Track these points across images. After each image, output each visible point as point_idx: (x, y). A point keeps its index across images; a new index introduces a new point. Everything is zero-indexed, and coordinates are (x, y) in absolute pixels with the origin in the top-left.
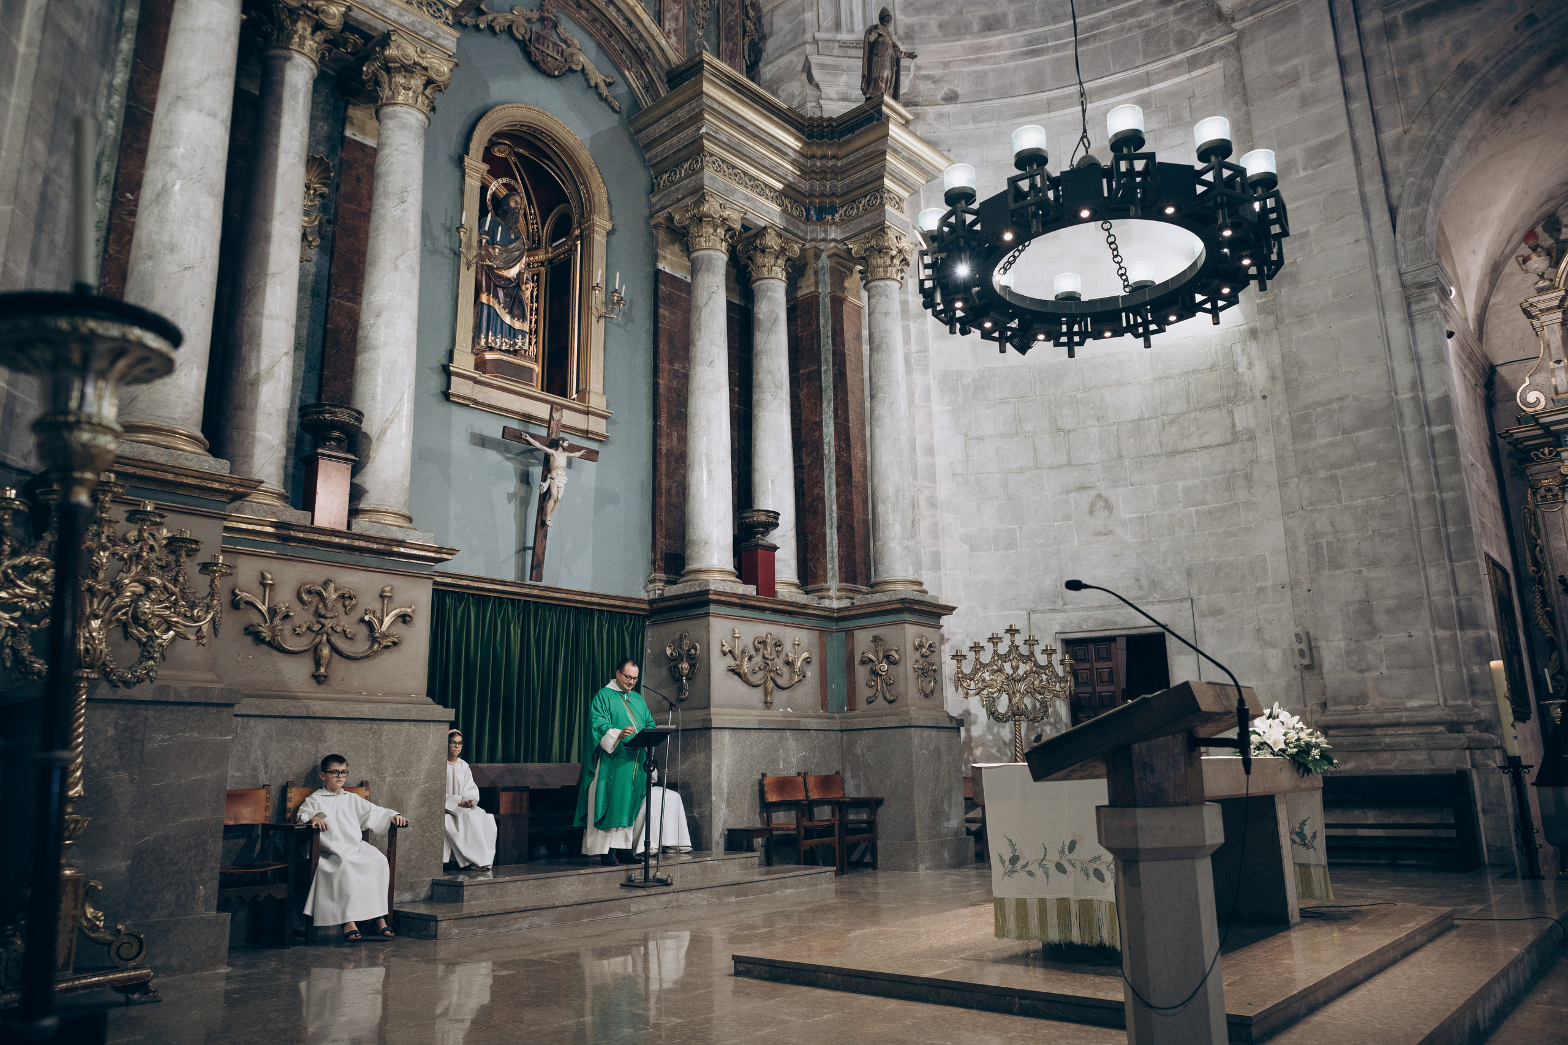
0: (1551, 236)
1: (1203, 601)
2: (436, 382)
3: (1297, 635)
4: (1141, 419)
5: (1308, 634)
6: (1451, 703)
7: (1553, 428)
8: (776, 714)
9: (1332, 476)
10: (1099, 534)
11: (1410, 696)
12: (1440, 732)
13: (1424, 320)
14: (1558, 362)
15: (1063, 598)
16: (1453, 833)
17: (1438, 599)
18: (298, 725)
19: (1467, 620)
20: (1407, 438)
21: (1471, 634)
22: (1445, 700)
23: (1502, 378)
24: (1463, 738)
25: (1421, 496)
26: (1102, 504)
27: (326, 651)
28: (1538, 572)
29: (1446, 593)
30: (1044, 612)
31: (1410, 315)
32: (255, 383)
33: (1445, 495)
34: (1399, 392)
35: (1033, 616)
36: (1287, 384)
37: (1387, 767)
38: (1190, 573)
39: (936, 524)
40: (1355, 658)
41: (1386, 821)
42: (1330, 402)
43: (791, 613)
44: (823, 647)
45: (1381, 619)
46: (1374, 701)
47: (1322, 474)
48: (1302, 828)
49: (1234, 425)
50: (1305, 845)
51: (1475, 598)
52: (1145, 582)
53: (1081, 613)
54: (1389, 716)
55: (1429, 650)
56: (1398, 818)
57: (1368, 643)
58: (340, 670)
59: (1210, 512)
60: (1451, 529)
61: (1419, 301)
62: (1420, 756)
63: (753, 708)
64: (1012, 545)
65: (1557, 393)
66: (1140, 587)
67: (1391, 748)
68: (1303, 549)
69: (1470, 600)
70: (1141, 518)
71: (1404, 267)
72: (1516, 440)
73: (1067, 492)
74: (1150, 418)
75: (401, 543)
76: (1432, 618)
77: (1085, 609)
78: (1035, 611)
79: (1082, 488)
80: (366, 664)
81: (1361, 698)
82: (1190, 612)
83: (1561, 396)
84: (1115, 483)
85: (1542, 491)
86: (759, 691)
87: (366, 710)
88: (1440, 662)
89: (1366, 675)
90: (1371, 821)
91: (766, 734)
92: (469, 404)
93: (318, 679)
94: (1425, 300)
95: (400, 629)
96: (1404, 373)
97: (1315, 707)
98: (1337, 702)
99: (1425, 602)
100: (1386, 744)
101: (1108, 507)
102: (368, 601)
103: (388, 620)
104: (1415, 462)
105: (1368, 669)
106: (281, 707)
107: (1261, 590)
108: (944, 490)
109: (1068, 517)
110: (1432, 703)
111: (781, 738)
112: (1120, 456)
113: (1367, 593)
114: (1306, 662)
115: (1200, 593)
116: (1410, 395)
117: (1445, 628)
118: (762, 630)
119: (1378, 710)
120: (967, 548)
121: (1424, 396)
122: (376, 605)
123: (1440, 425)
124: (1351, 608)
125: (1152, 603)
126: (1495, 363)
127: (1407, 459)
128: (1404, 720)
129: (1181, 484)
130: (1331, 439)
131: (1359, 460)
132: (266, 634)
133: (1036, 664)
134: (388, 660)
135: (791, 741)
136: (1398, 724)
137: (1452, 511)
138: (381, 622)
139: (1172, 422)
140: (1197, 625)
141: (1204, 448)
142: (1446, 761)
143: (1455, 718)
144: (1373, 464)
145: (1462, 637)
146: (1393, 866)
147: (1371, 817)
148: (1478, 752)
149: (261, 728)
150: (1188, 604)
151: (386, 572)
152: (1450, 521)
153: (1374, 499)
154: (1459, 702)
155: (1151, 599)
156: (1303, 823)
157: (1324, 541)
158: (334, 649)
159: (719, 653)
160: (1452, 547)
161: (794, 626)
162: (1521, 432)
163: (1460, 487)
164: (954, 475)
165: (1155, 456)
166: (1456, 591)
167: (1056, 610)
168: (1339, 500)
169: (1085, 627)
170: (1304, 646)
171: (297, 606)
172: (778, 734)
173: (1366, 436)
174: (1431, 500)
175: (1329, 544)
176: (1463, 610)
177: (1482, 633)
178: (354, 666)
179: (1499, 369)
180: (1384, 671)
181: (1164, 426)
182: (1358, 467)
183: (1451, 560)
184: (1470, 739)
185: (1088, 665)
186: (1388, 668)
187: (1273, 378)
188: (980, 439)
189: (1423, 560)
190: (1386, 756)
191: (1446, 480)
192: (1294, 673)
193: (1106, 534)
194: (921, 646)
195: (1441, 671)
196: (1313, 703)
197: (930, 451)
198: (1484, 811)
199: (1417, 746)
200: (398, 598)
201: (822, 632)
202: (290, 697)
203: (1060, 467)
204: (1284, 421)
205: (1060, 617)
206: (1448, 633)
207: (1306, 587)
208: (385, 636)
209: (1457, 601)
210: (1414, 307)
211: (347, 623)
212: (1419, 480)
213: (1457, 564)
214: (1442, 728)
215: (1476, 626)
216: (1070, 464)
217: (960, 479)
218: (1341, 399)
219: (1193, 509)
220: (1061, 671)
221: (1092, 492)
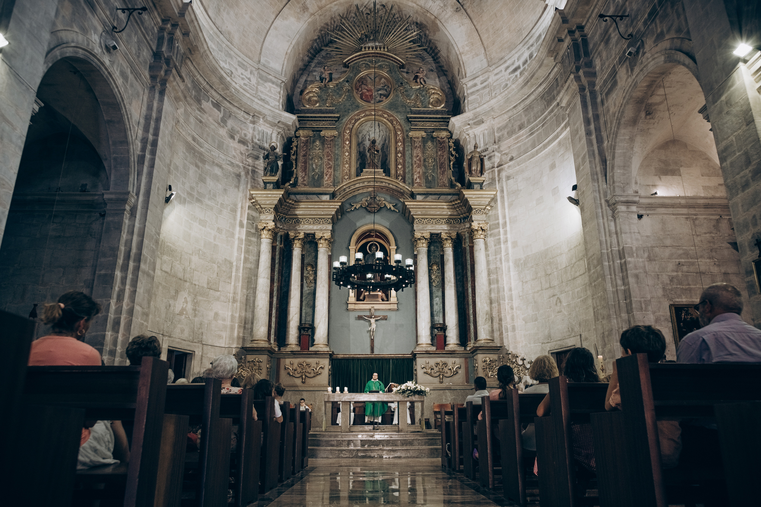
1: (584, 336)
2: (345, 307)
4: (566, 267)
8: (443, 385)
9: (595, 285)
10: (558, 312)
15: (551, 338)
18: (297, 392)
25: (615, 289)
26: (559, 301)
27: (304, 377)
32: (289, 322)
33: (626, 287)
38: (580, 325)
39: (513, 315)
43: (452, 353)
44: (466, 363)
45: (606, 340)
47: (593, 284)
52: (570, 329)
53: (555, 343)
57: (605, 349)
58: (308, 380)
59: (583, 300)
60: (628, 301)
63: (435, 384)
64: (536, 320)
66: (569, 332)
70: (568, 305)
73: (550, 298)
74: (568, 266)
75: (318, 351)
77: (556, 341)
78: (543, 343)
79: (554, 296)
80: (313, 378)
84: (561, 292)
86: (438, 379)
87: (311, 389)
91: (437, 391)
92: (354, 310)
93: (303, 383)
95: (321, 370)
102: (314, 365)
103: (318, 368)
104: (613, 276)
106: (293, 389)
108: (516, 303)
109: (550, 307)
111: (443, 392)
112: (562, 282)
118: (438, 360)
120: (524, 322)
121: (619, 248)
122: (315, 366)
123: (623, 259)
124: (601, 336)
129: (576, 290)
130: (594, 270)
132: (291, 374)
134: (319, 377)
135: (448, 393)
138: (316, 369)
139: (573, 266)
141: (580, 275)
144: (600, 279)
149: (290, 393)
150: (579, 337)
151: (317, 358)
152: (628, 298)
153: (602, 293)
155: (572, 336)
157: (595, 310)
158: (306, 376)
159: (420, 368)
160: (629, 308)
161: (452, 357)
163: (628, 284)
164: (520, 296)
165: (570, 280)
167: (548, 342)
168: (596, 294)
169: (556, 348)
171: (298, 368)
172: (443, 391)
173: (599, 268)
178: (311, 379)
181: (571, 268)
182: (598, 281)
183: (628, 313)
188: (526, 282)
191: (626, 281)
193: (560, 312)
194: (485, 361)
197: (510, 290)
200: (320, 363)
201: (466, 358)
202: (297, 386)
203: (548, 289)
204: (587, 266)
205: (549, 345)
208: (317, 372)
211: (309, 370)
213: (630, 315)
216: (550, 287)
217: (521, 298)
218: (594, 255)
219: (579, 300)
220: (528, 366)
221: (556, 297)
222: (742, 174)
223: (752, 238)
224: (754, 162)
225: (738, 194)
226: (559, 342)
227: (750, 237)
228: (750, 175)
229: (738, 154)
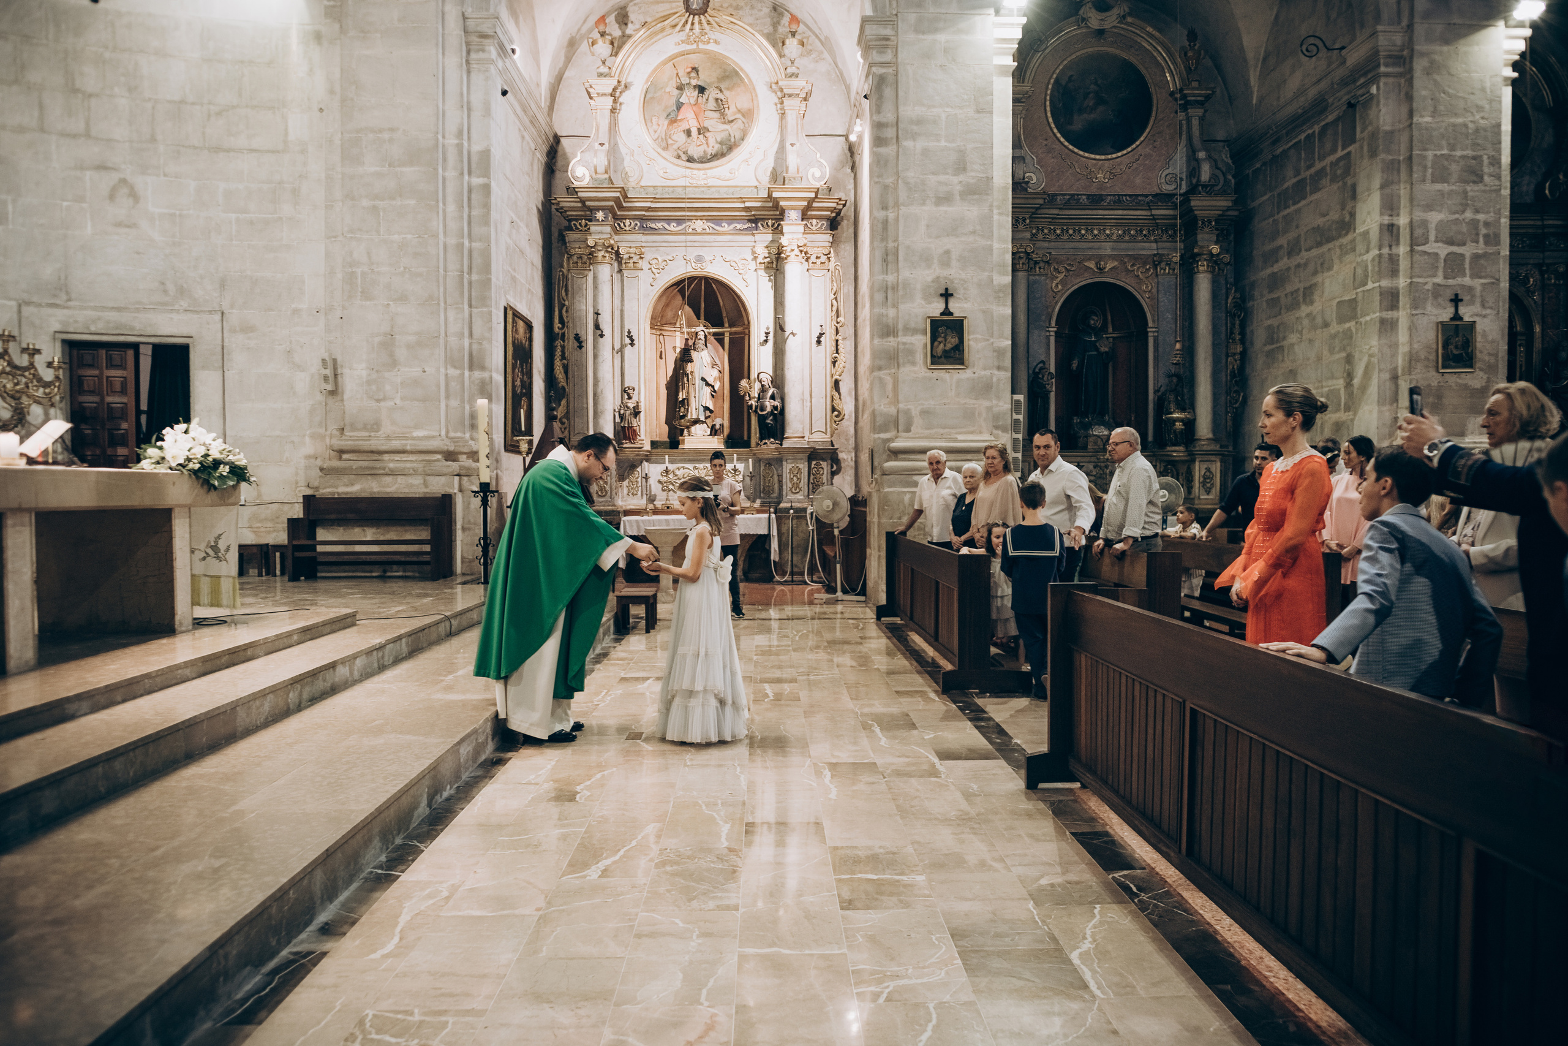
0: (620, 28)
1: (234, 317)
3: (323, 360)
4: (182, 102)
5: (335, 361)
6: (452, 434)
7: (588, 203)
9: (374, 207)
10: (119, 224)
11: (417, 427)
12: (438, 460)
13: (479, 71)
14: (602, 144)
15: (67, 293)
16: (427, 548)
17: (453, 340)
19: (475, 362)
20: (448, 183)
21: (477, 374)
22: (447, 432)
23: (563, 149)
24: (454, 466)
25: (452, 241)
26: (125, 190)
28: (562, 329)
29: (461, 336)
30: (40, 305)
31: (468, 62)
33: (474, 244)
34: (447, 135)
35: (24, 309)
36: (343, 101)
37: (388, 490)
38: (223, 285)
40: (374, 387)
41: (382, 538)
42: (381, 131)
45: (401, 353)
46: (387, 428)
47: (365, 203)
48: (216, 542)
49: (286, 134)
50: (218, 558)
51: (485, 343)
52: (171, 287)
53: (91, 313)
54: (396, 444)
55: (439, 386)
56: (392, 535)
57: (387, 374)
59: (251, 223)
60: (475, 277)
61: (478, 51)
62: (417, 481)
65: (596, 172)
66: (165, 292)
67: (393, 473)
68: (339, 276)
69: (480, 344)
70: (173, 215)
71: (469, 12)
72: (562, 208)
73: (84, 168)
74: (193, 104)
76: (446, 357)
77: (95, 308)
78: (28, 303)
79: (102, 167)
81: (376, 426)
82: (219, 325)
83: (598, 176)
84: (144, 169)
85: (575, 258)
88: (447, 397)
89: (382, 404)
90: (369, 538)
94: (483, 51)
96: (454, 118)
97: (335, 432)
98: (353, 428)
99: (442, 341)
100: (391, 470)
101: (134, 195)
104: (451, 208)
105: (384, 399)
107: (296, 311)
110: (434, 434)
113: (392, 327)
114: (329, 387)
115: (232, 306)
116: (456, 142)
117: (455, 367)
119: (388, 438)
121: (469, 145)
123: (479, 177)
124: (377, 340)
125: (178, 311)
126: (559, 134)
127: (444, 204)
128: (408, 448)
129: (222, 186)
130: (378, 169)
131: (401, 196)
133: (10, 363)
136: (403, 452)
137: (477, 260)
139: (219, 114)
140: (226, 340)
141: (252, 151)
142: (437, 486)
143: (451, 448)
144: (413, 202)
145: (470, 377)
146: (383, 578)
147: (370, 534)
148: (465, 479)
150: (218, 317)
152: (474, 270)
153: (409, 236)
154: (459, 435)
155: (177, 307)
156: (219, 537)
157: (359, 271)
160: (473, 294)
162: (567, 202)
163: (487, 239)
165: (195, 148)
166: (471, 335)
167: (56, 306)
168: (378, 232)
169: (93, 329)
170: (329, 372)
173: (410, 172)
174: (460, 247)
175: (364, 274)
176: (474, 353)
177: (486, 375)
179: (562, 140)
180: (398, 401)
181: (209, 116)
182: (399, 203)
183: (470, 306)
184: (461, 467)
185: (96, 372)
186: (402, 399)
187: (332, 92)
189: (445, 303)
190: (389, 479)
191: (477, 230)
192: (320, 398)
193: (128, 227)
195: (447, 406)
196: (333, 428)
198: (464, 529)
199: (415, 472)
203: (77, 136)
204: (338, 142)
205: (61, 313)
206: (458, 372)
207: (339, 314)
209: (471, 344)
210: (473, 56)
212: (452, 225)
213: (474, 310)
214: (439, 456)
215: (483, 368)
216: (90, 135)
218: (392, 130)
219: (233, 216)
220: (48, 375)
221: (115, 176)
222: (942, 178)
223: (933, 281)
224: (973, 174)
225: (924, 204)
226: (113, 316)
227: (929, 279)
228: (959, 188)
229: (943, 143)
